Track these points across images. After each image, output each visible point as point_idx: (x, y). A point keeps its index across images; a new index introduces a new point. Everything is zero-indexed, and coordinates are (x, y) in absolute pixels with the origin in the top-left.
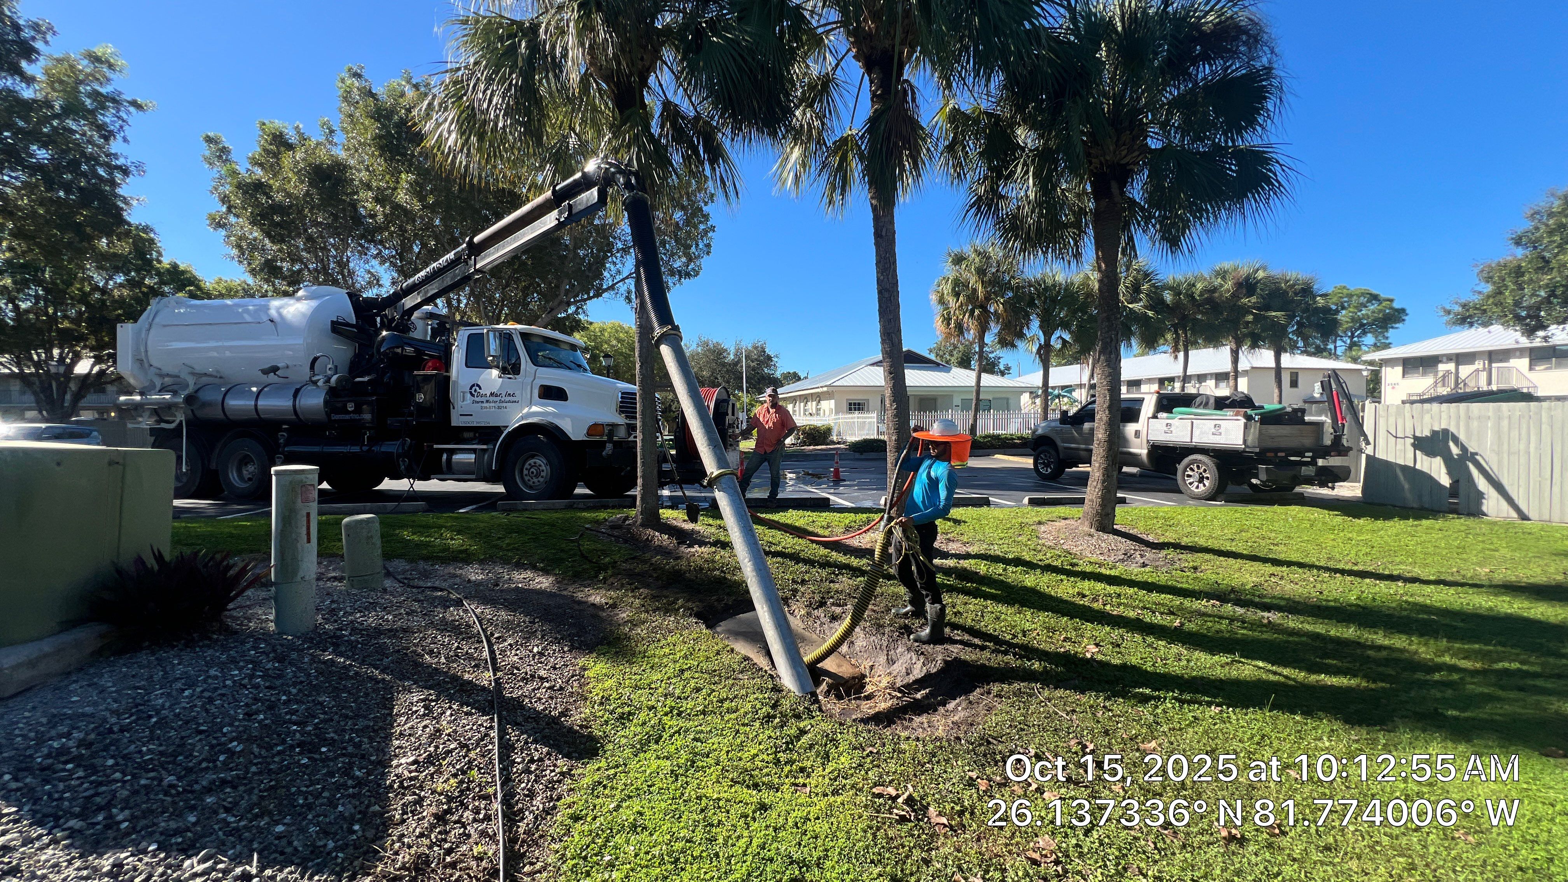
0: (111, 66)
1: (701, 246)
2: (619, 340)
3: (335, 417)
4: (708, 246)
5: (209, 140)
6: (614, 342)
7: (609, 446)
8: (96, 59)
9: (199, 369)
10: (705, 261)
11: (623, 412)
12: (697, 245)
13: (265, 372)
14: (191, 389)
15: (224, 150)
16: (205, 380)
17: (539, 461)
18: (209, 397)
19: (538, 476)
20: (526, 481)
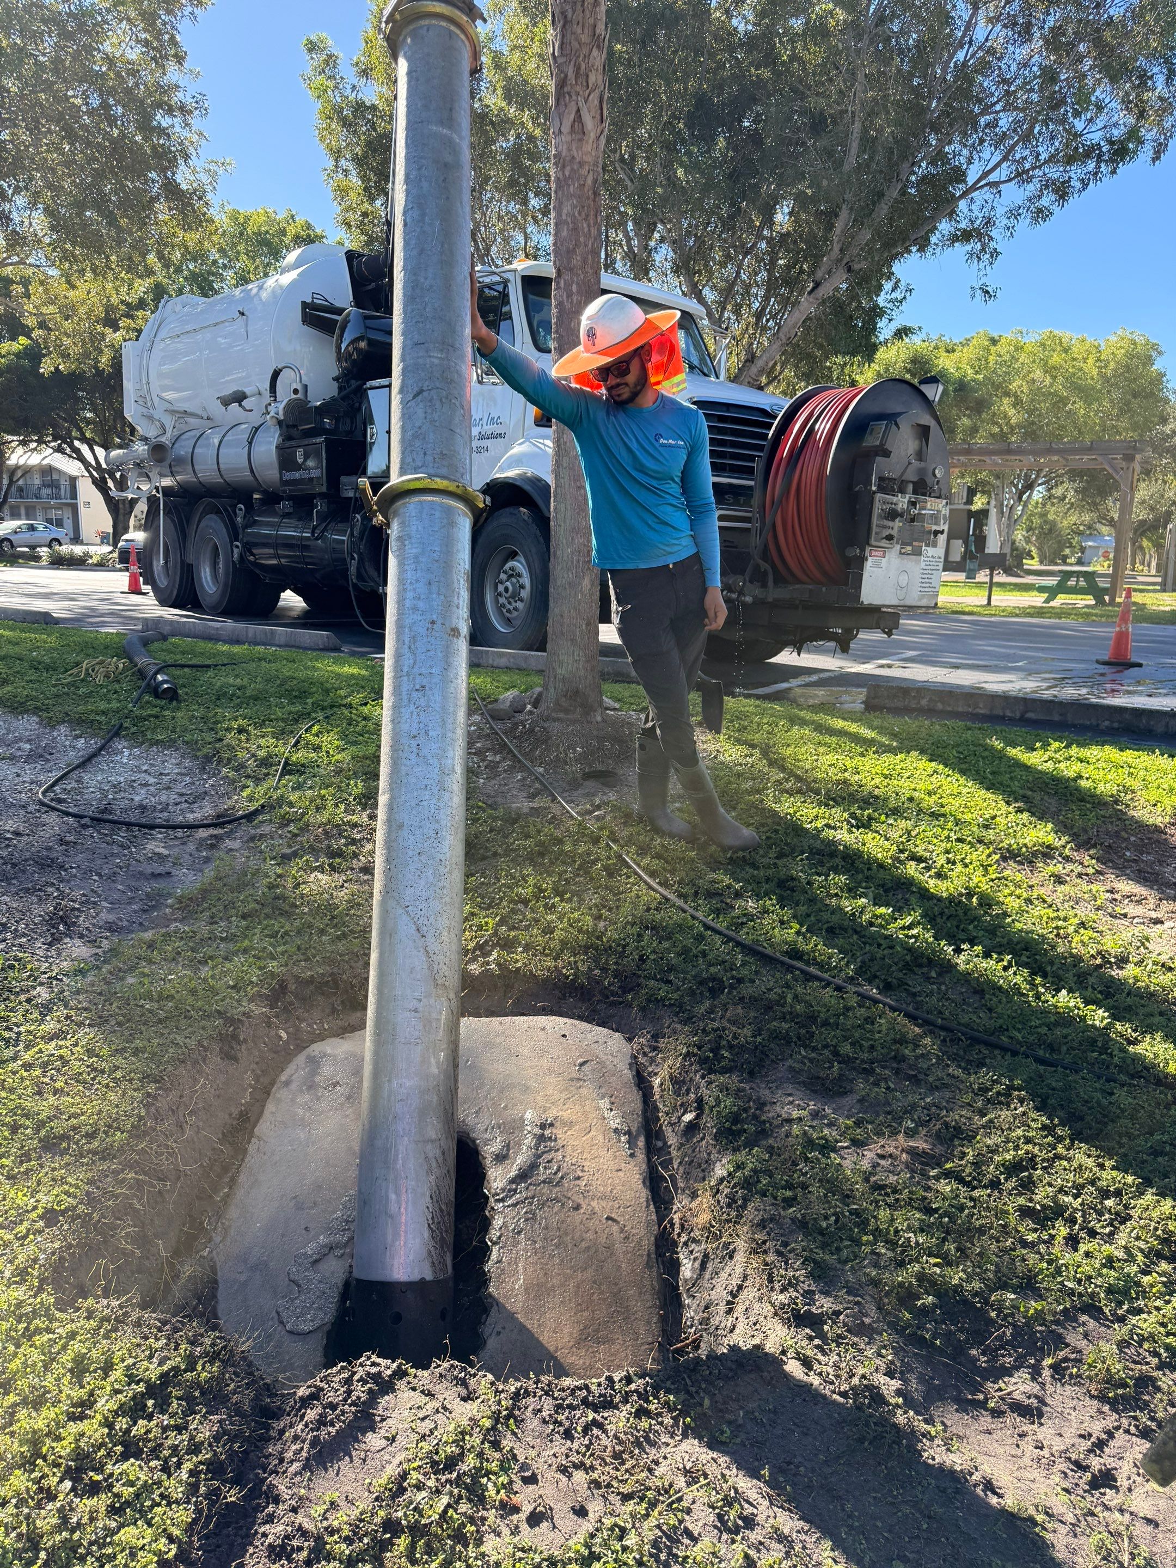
2: (1050, 370)
3: (289, 476)
5: (312, 47)
6: (1038, 374)
9: (180, 404)
13: (226, 402)
14: (166, 440)
15: (331, 60)
16: (192, 420)
17: (518, 565)
18: (183, 449)
19: (515, 596)
20: (500, 608)
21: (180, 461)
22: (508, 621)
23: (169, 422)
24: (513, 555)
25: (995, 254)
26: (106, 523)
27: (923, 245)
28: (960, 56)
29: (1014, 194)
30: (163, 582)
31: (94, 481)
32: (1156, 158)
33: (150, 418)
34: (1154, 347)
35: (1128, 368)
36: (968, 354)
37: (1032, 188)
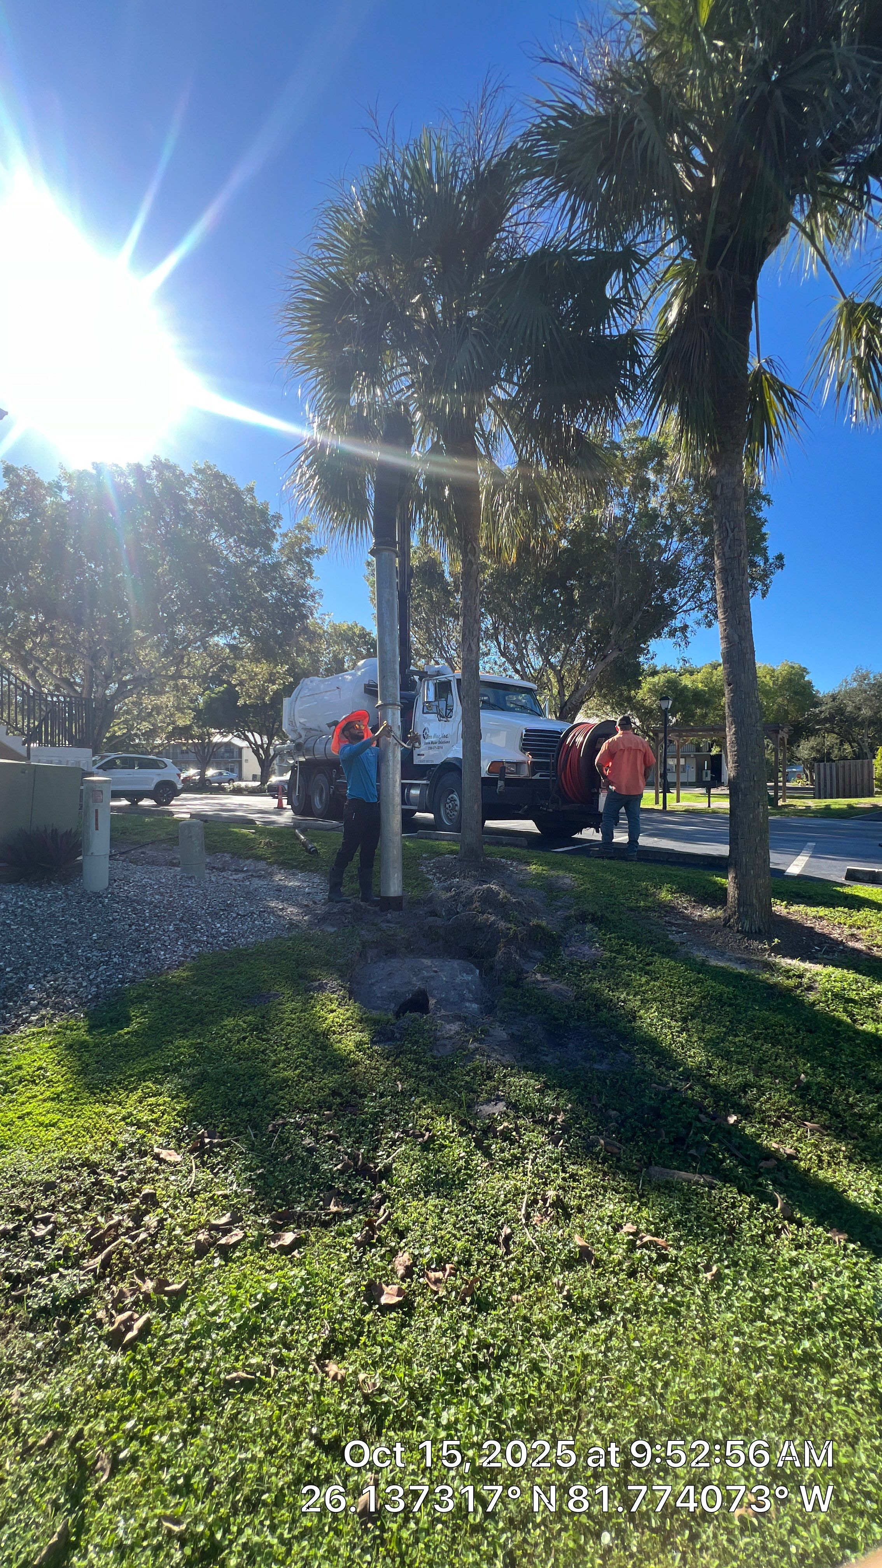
0: (309, 530)
1: (771, 561)
4: (780, 557)
7: (500, 783)
8: (300, 527)
9: (308, 725)
10: (777, 578)
11: (526, 750)
12: (766, 560)
13: (330, 725)
14: (301, 741)
16: (314, 733)
17: (455, 796)
18: (309, 744)
19: (453, 809)
20: (447, 814)
21: (308, 750)
22: (450, 820)
23: (303, 733)
24: (452, 792)
25: (687, 643)
26: (258, 771)
27: (659, 635)
28: (665, 555)
29: (698, 615)
30: (296, 804)
31: (254, 751)
32: (764, 596)
33: (295, 731)
34: (804, 670)
35: (790, 680)
36: (699, 676)
37: (705, 611)
